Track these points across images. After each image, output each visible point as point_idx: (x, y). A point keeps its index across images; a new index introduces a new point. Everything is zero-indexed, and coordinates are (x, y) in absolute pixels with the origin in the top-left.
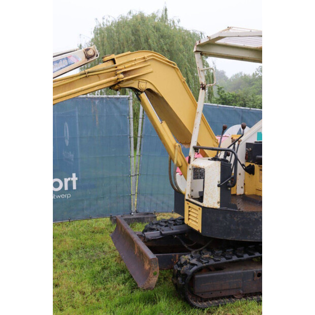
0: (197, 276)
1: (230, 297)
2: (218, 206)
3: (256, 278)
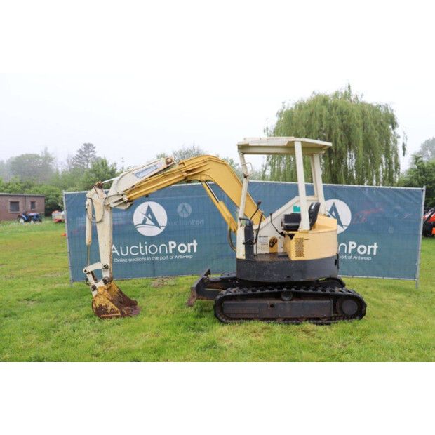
0: (225, 302)
1: (252, 319)
2: (244, 258)
3: (269, 308)
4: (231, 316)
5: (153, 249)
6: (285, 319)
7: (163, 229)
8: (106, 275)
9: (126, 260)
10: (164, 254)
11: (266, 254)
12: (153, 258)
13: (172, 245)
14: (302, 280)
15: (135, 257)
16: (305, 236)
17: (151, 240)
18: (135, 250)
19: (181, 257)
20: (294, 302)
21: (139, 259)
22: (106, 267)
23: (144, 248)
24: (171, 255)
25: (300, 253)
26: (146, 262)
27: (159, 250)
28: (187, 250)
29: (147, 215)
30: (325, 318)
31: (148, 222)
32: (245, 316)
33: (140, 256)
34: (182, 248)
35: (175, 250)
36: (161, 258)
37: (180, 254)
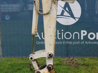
5: (68, 35)
7: (77, 20)
8: (50, 62)
12: (68, 42)
13: (84, 33)
17: (67, 28)
19: (90, 42)
22: (50, 56)
24: (82, 41)
26: (62, 45)
27: (72, 36)
28: (96, 38)
29: (65, 8)
31: (66, 13)
34: (92, 36)
35: (86, 37)
36: (74, 43)
37: (89, 40)
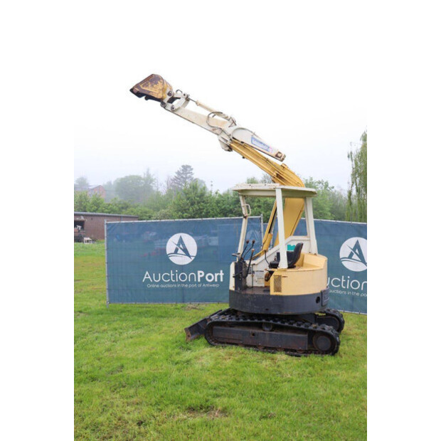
0: (215, 327)
1: (237, 344)
2: (233, 289)
3: (251, 336)
4: (220, 340)
5: (183, 277)
6: (265, 348)
7: (193, 258)
9: (158, 286)
10: (192, 282)
11: (261, 287)
12: (183, 285)
13: (201, 274)
14: (279, 313)
15: (167, 283)
16: (283, 274)
17: (182, 268)
18: (166, 277)
19: (208, 285)
20: (273, 333)
21: (169, 286)
23: (175, 275)
24: (199, 283)
25: (278, 289)
26: (176, 289)
27: (188, 278)
28: (214, 280)
30: (300, 350)
31: (180, 251)
32: (230, 341)
33: (171, 282)
34: (210, 277)
35: (203, 279)
36: (190, 286)
37: (207, 282)
